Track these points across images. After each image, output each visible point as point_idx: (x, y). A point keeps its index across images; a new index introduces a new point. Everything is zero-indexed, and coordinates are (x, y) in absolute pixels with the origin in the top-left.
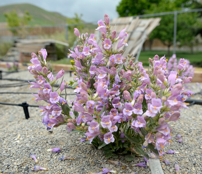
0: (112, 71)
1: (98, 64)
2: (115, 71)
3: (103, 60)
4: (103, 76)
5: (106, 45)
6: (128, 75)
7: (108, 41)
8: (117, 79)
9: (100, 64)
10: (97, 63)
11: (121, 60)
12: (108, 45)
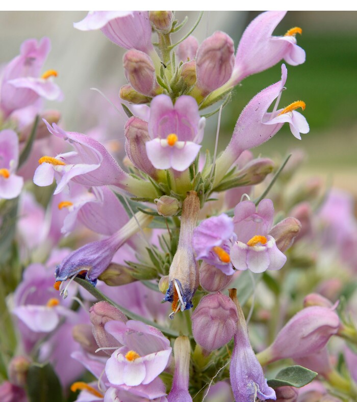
0: (206, 326)
1: (97, 272)
2: (232, 322)
3: (129, 241)
4: (145, 363)
5: (164, 142)
6: (315, 338)
7: (174, 112)
8: (251, 376)
9: (113, 272)
10: (91, 262)
11: (272, 242)
12: (181, 144)
